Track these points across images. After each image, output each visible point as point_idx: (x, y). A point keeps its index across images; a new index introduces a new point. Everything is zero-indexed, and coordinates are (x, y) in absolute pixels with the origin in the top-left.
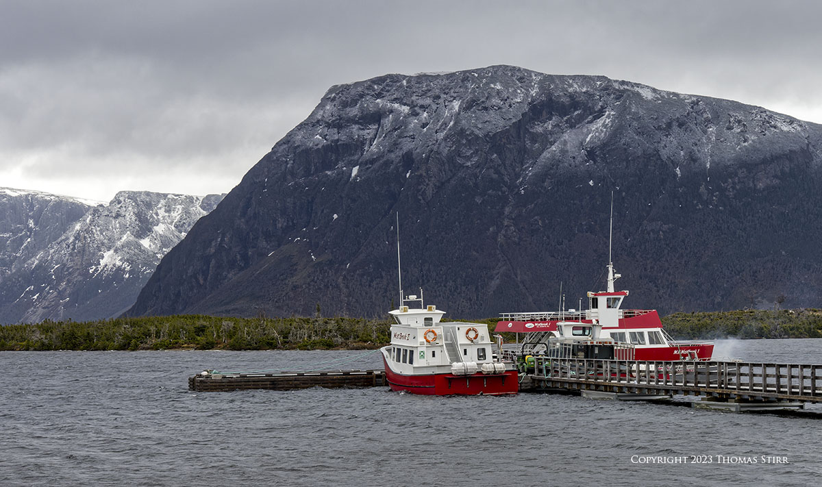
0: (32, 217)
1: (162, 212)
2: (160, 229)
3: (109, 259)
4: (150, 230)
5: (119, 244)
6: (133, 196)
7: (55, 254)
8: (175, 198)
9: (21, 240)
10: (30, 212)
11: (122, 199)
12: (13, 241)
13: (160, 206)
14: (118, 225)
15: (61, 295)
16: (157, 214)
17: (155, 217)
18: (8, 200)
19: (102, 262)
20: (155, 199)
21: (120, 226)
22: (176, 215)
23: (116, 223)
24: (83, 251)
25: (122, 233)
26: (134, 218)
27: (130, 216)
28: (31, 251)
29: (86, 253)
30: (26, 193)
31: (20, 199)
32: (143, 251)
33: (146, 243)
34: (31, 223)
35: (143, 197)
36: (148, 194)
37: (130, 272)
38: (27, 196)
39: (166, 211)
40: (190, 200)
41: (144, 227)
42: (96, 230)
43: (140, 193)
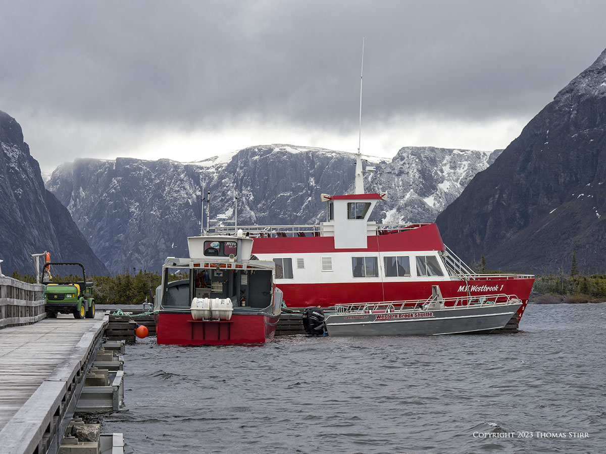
0: (312, 175)
1: (447, 169)
2: (444, 186)
3: (391, 218)
4: (435, 188)
6: (416, 152)
8: (461, 153)
10: (311, 169)
11: (405, 155)
12: (294, 200)
13: (445, 162)
14: (401, 183)
16: (442, 171)
17: (441, 174)
18: (288, 157)
19: (384, 221)
20: (440, 154)
21: (403, 184)
22: (462, 172)
23: (399, 181)
25: (406, 190)
26: (417, 175)
27: (413, 173)
28: (312, 210)
30: (307, 150)
31: (301, 156)
32: (427, 210)
33: (430, 201)
35: (427, 153)
36: (432, 149)
38: (307, 153)
39: (451, 168)
41: (428, 185)
43: (424, 148)
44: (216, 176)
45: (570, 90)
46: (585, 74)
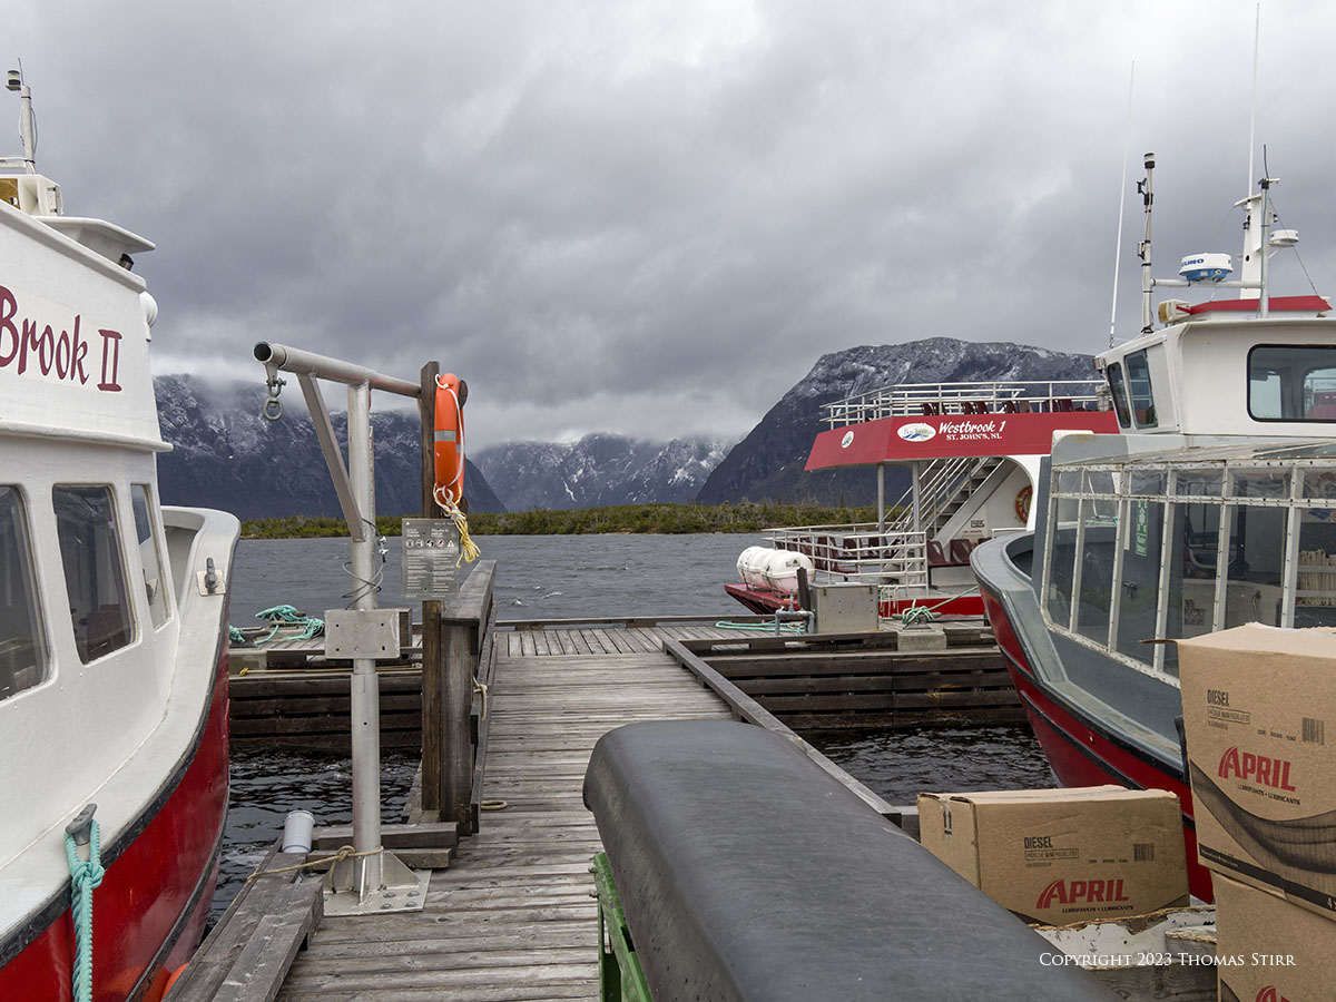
1: (714, 444)
2: (713, 454)
3: (680, 474)
4: (707, 455)
5: (687, 464)
6: (695, 435)
7: (646, 472)
11: (688, 437)
12: (620, 464)
16: (711, 445)
17: (710, 447)
19: (676, 476)
21: (687, 453)
22: (722, 445)
23: (685, 451)
24: (664, 468)
25: (689, 457)
26: (696, 448)
27: (694, 447)
28: (632, 470)
29: (666, 470)
32: (702, 468)
33: (704, 463)
34: (631, 453)
35: (703, 436)
37: (694, 483)
41: (703, 453)
42: (672, 456)
44: (572, 449)
45: (792, 393)
46: (801, 383)
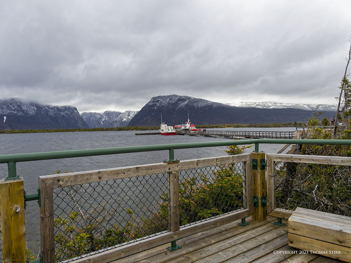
1: (131, 113)
2: (131, 115)
3: (125, 119)
5: (126, 117)
6: (127, 111)
7: (118, 119)
8: (133, 111)
9: (113, 117)
10: (114, 113)
15: (118, 124)
18: (112, 112)
22: (133, 114)
23: (125, 115)
24: (121, 118)
27: (127, 114)
28: (115, 118)
32: (129, 118)
34: (114, 115)
36: (129, 111)
37: (127, 121)
38: (114, 111)
40: (135, 112)
41: (129, 115)
42: (123, 116)
44: (102, 114)
45: (147, 104)
